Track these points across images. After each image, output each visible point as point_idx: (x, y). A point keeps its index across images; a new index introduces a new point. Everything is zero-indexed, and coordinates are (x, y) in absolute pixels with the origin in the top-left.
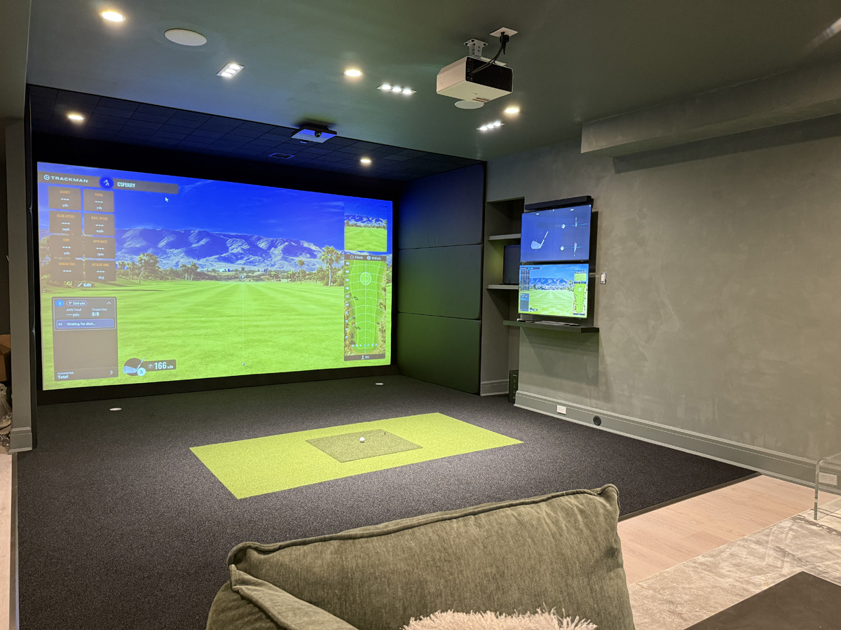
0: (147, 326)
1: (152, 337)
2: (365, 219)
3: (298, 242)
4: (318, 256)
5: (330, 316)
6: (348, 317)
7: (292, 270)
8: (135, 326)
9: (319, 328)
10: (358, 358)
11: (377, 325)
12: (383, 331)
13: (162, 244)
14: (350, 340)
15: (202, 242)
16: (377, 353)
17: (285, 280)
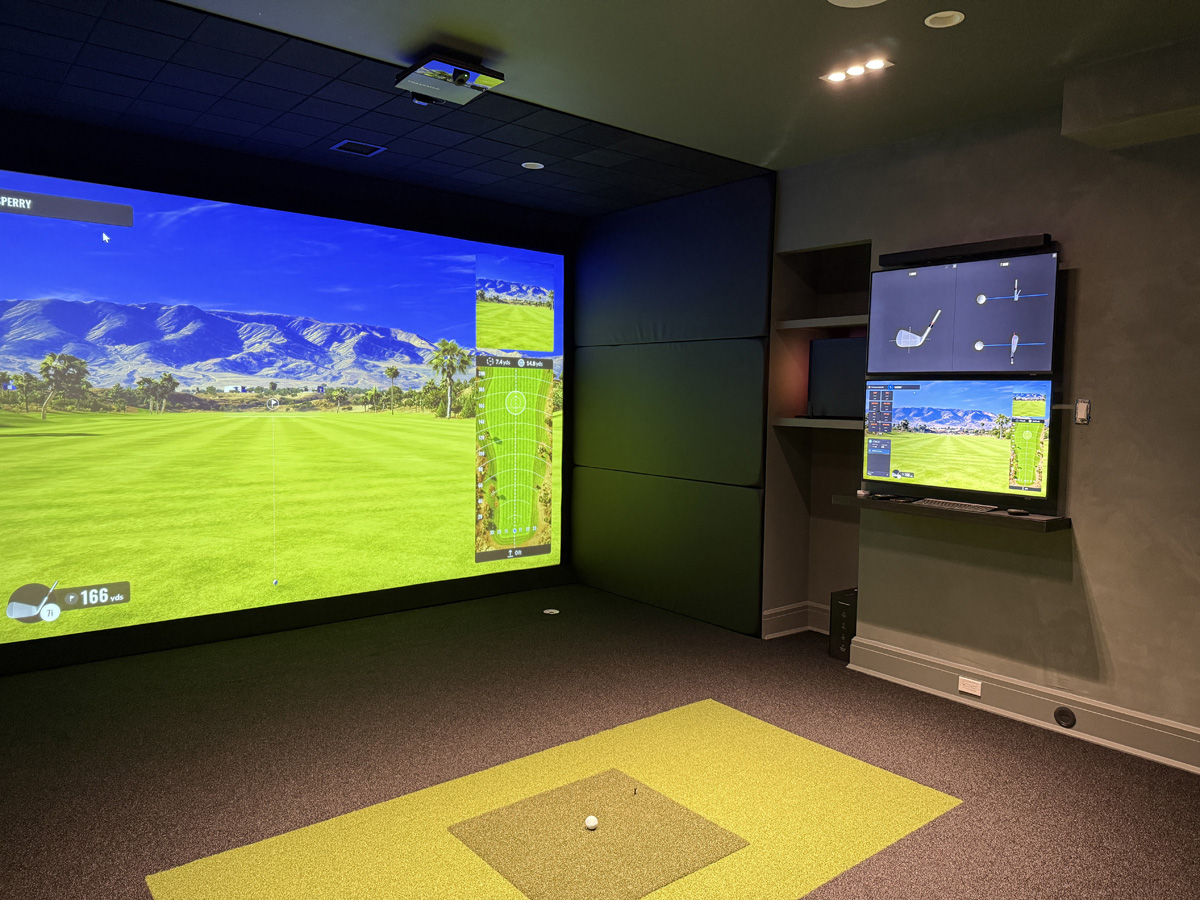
0: (64, 513)
1: (74, 536)
2: (514, 289)
3: (385, 332)
4: (427, 359)
5: (449, 477)
6: (483, 477)
7: (374, 386)
8: (33, 514)
9: (429, 501)
10: (502, 554)
11: (536, 491)
12: (547, 502)
13: (96, 333)
14: (487, 522)
15: (187, 330)
16: (536, 544)
17: (360, 408)
